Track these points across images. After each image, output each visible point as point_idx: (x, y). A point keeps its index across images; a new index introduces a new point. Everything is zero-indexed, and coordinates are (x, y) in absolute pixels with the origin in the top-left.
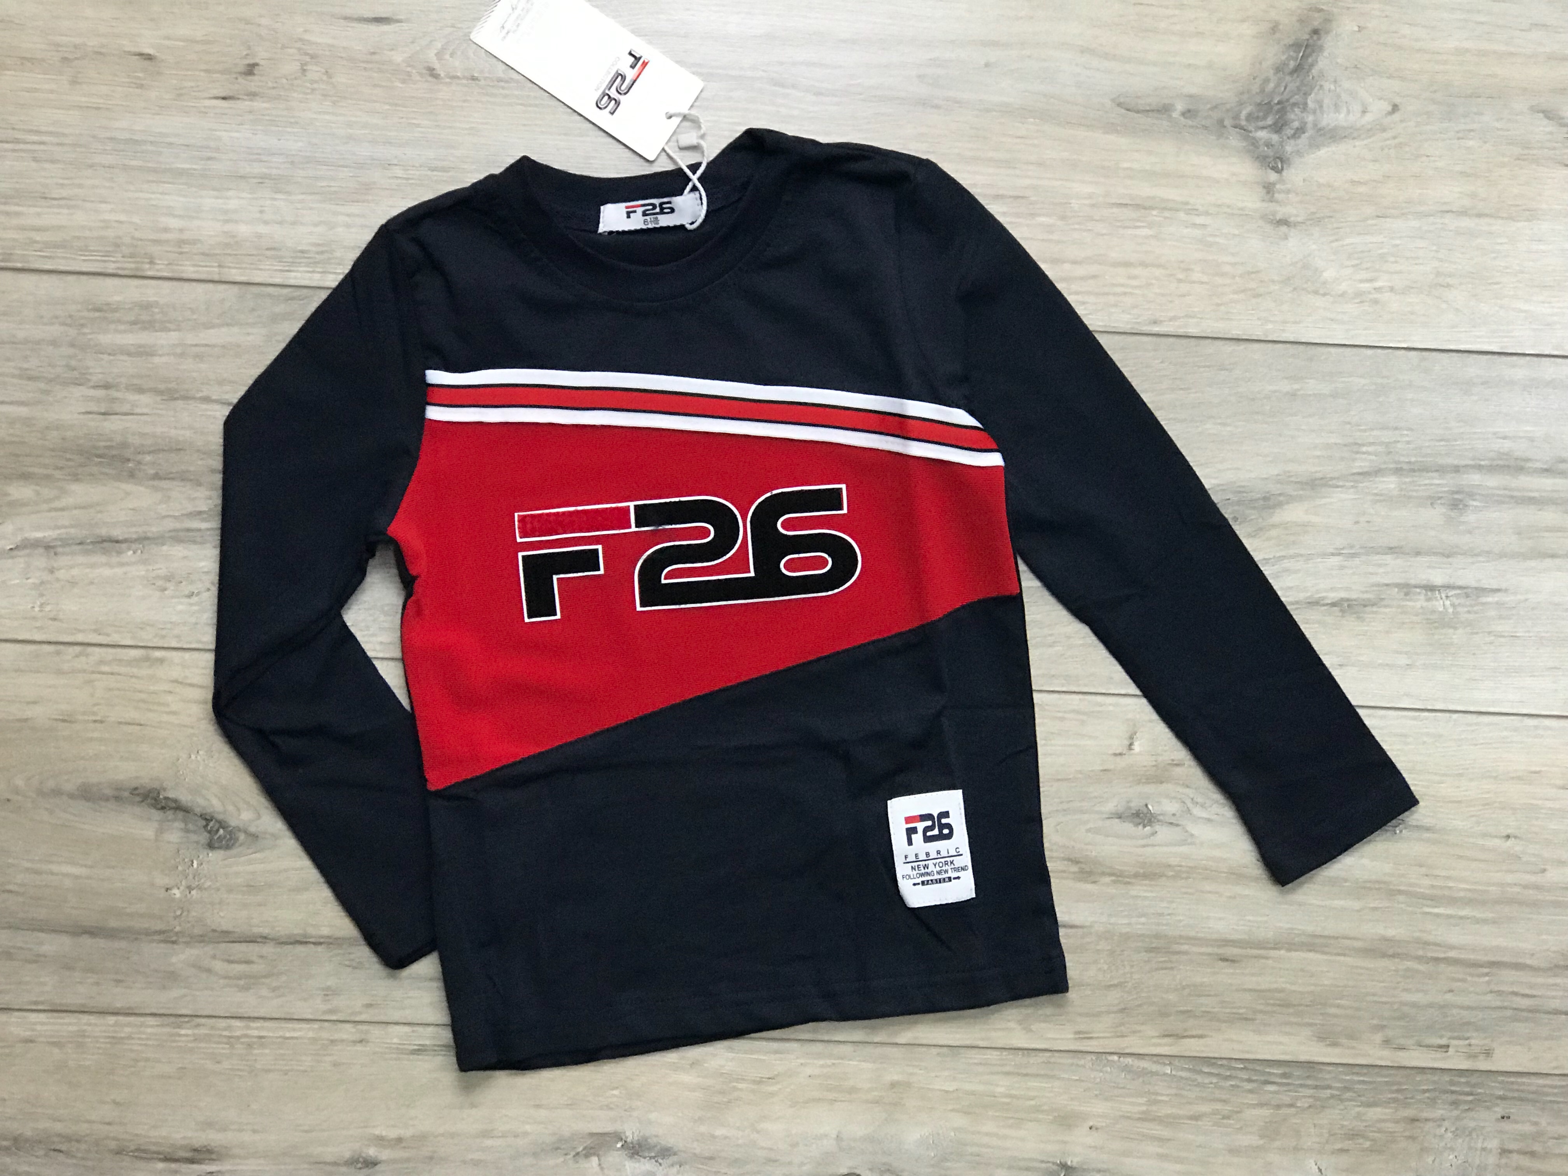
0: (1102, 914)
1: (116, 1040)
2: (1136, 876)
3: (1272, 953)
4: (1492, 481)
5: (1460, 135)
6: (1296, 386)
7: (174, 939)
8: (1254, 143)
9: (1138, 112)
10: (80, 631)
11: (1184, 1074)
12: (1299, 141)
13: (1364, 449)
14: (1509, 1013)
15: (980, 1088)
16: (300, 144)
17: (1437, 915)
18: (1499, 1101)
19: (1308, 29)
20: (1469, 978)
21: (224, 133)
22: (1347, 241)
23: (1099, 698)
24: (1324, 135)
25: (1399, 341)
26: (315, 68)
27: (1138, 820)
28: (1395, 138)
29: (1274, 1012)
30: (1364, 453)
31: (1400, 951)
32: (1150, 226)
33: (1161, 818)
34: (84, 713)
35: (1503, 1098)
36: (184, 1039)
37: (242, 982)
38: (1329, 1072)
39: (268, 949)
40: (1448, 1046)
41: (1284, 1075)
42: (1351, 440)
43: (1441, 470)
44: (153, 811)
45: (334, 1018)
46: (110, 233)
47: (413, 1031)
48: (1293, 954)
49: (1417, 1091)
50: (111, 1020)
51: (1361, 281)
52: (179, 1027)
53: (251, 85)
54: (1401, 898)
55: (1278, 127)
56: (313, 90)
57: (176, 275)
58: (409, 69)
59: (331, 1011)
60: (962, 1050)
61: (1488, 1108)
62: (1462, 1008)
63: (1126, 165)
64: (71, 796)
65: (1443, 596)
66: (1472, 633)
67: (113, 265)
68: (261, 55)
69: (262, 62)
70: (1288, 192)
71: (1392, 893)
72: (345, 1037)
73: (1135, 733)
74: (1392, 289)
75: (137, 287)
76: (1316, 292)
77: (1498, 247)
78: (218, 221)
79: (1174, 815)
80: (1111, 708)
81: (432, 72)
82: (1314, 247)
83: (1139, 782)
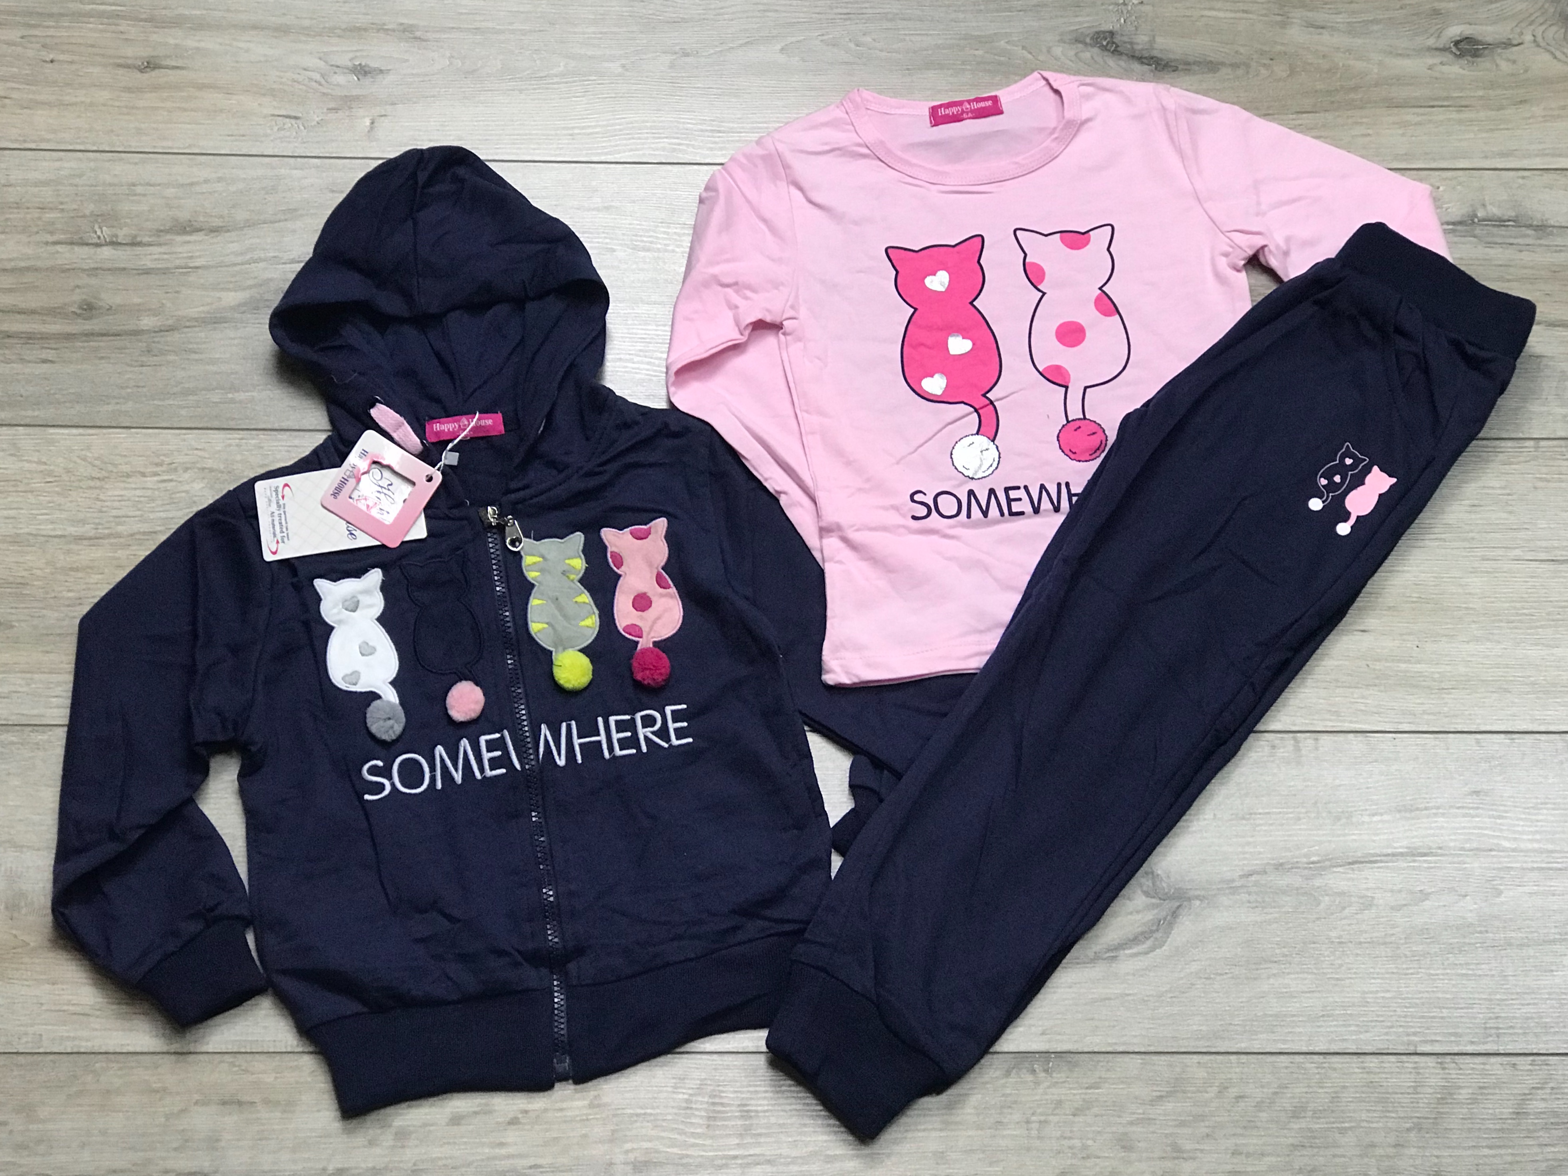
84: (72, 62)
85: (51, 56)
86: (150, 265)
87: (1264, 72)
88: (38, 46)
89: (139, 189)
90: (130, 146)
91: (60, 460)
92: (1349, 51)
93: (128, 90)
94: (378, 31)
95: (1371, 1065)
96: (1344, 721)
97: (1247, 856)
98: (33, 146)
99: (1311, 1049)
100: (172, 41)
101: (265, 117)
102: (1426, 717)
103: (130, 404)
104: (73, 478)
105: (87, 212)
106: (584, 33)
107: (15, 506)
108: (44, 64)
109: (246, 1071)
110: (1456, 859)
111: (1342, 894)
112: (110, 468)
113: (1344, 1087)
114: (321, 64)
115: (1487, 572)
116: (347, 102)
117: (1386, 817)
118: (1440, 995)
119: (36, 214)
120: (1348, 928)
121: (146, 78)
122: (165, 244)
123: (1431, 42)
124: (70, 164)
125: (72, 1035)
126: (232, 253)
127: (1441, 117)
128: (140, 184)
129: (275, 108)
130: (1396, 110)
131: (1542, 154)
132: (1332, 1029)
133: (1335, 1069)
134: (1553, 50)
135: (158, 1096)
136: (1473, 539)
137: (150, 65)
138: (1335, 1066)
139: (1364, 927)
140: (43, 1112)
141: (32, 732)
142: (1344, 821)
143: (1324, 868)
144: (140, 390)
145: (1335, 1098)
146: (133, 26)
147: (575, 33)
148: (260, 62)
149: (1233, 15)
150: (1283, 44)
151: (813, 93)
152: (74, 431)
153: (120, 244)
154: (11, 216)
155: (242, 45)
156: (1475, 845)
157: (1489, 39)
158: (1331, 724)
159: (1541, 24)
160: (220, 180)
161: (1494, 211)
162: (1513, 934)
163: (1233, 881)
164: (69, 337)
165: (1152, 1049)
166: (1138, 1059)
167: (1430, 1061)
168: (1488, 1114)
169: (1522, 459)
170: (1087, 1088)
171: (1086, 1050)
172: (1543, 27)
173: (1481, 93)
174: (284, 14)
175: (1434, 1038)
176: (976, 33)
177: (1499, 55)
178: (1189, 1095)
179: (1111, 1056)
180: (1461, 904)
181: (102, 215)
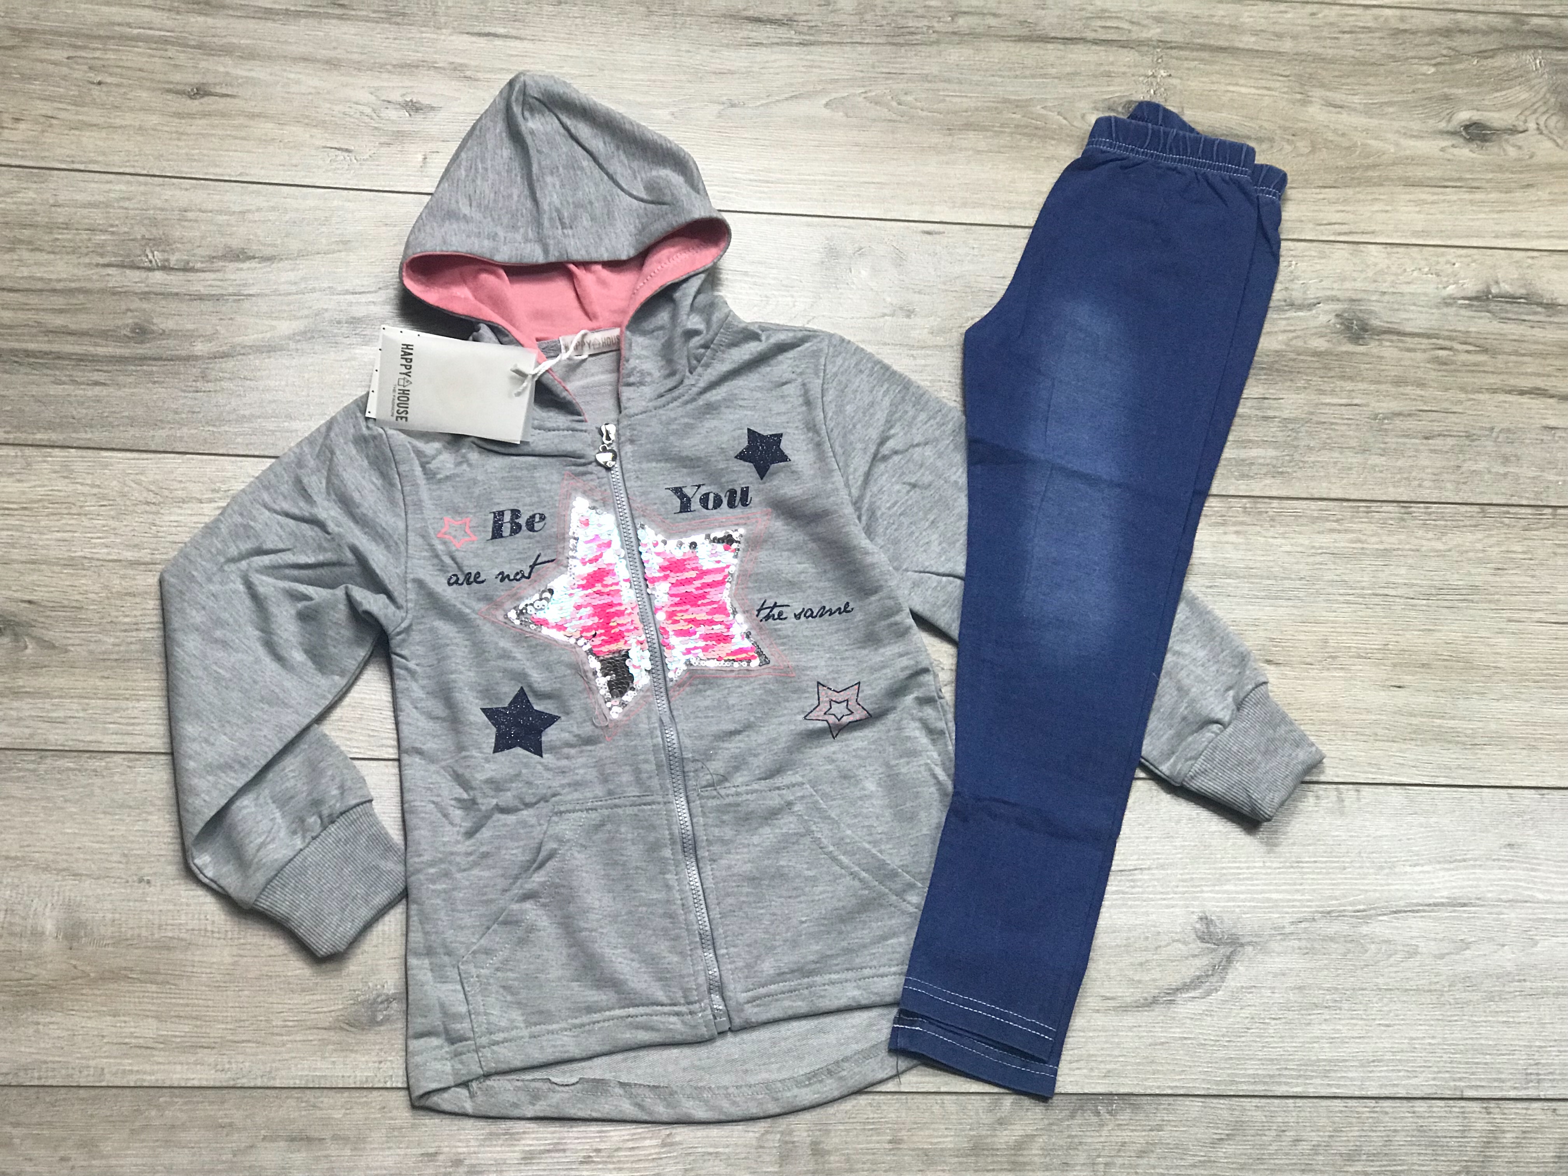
84: (118, 85)
85: (99, 79)
86: (204, 291)
87: (1288, 148)
88: (85, 68)
89: (190, 215)
90: (182, 172)
91: (115, 483)
92: (1367, 130)
93: (179, 115)
94: (429, 68)
95: (1421, 1109)
96: (1383, 774)
97: (1298, 904)
98: (82, 167)
99: (1364, 1093)
100: (222, 69)
101: (317, 148)
102: (1461, 771)
103: (185, 430)
104: (128, 503)
105: (139, 237)
106: (632, 80)
107: (68, 528)
108: (92, 86)
109: (314, 1106)
110: (1495, 910)
111: (1388, 942)
112: (166, 493)
113: (1395, 1131)
114: (372, 98)
115: (1513, 633)
116: (400, 136)
117: (1426, 868)
118: (1483, 1042)
119: (85, 235)
120: (1393, 975)
121: (195, 105)
122: (218, 271)
123: (1442, 125)
124: (120, 187)
125: (135, 1068)
126: (287, 282)
127: (1455, 198)
128: (191, 211)
129: (327, 139)
130: (1412, 189)
131: (1549, 236)
132: (1383, 1074)
133: (1387, 1113)
134: (1555, 137)
135: (225, 1131)
136: (1498, 600)
137: (200, 92)
138: (1387, 1110)
139: (1409, 974)
140: (107, 1148)
141: (89, 758)
142: (1387, 871)
143: (1370, 917)
144: (195, 415)
145: (1388, 1142)
146: (184, 52)
147: (623, 79)
148: (310, 93)
149: (1257, 92)
150: (1302, 121)
151: (857, 148)
152: (129, 455)
153: (172, 269)
154: (60, 237)
155: (292, 76)
156: (1511, 897)
157: (1496, 125)
158: (1370, 776)
159: (1544, 113)
160: (273, 209)
161: (1506, 288)
162: (1549, 984)
163: (1284, 927)
164: (122, 360)
165: (1211, 1092)
166: (1198, 1102)
167: (1475, 1106)
168: (1532, 1158)
169: (1541, 525)
170: (1151, 1130)
171: (1149, 1092)
172: (1545, 117)
173: (1490, 176)
174: (335, 48)
175: (1478, 1083)
176: (1013, 97)
177: (1507, 141)
178: (1249, 1138)
179: (1171, 1099)
180: (1500, 953)
181: (154, 240)
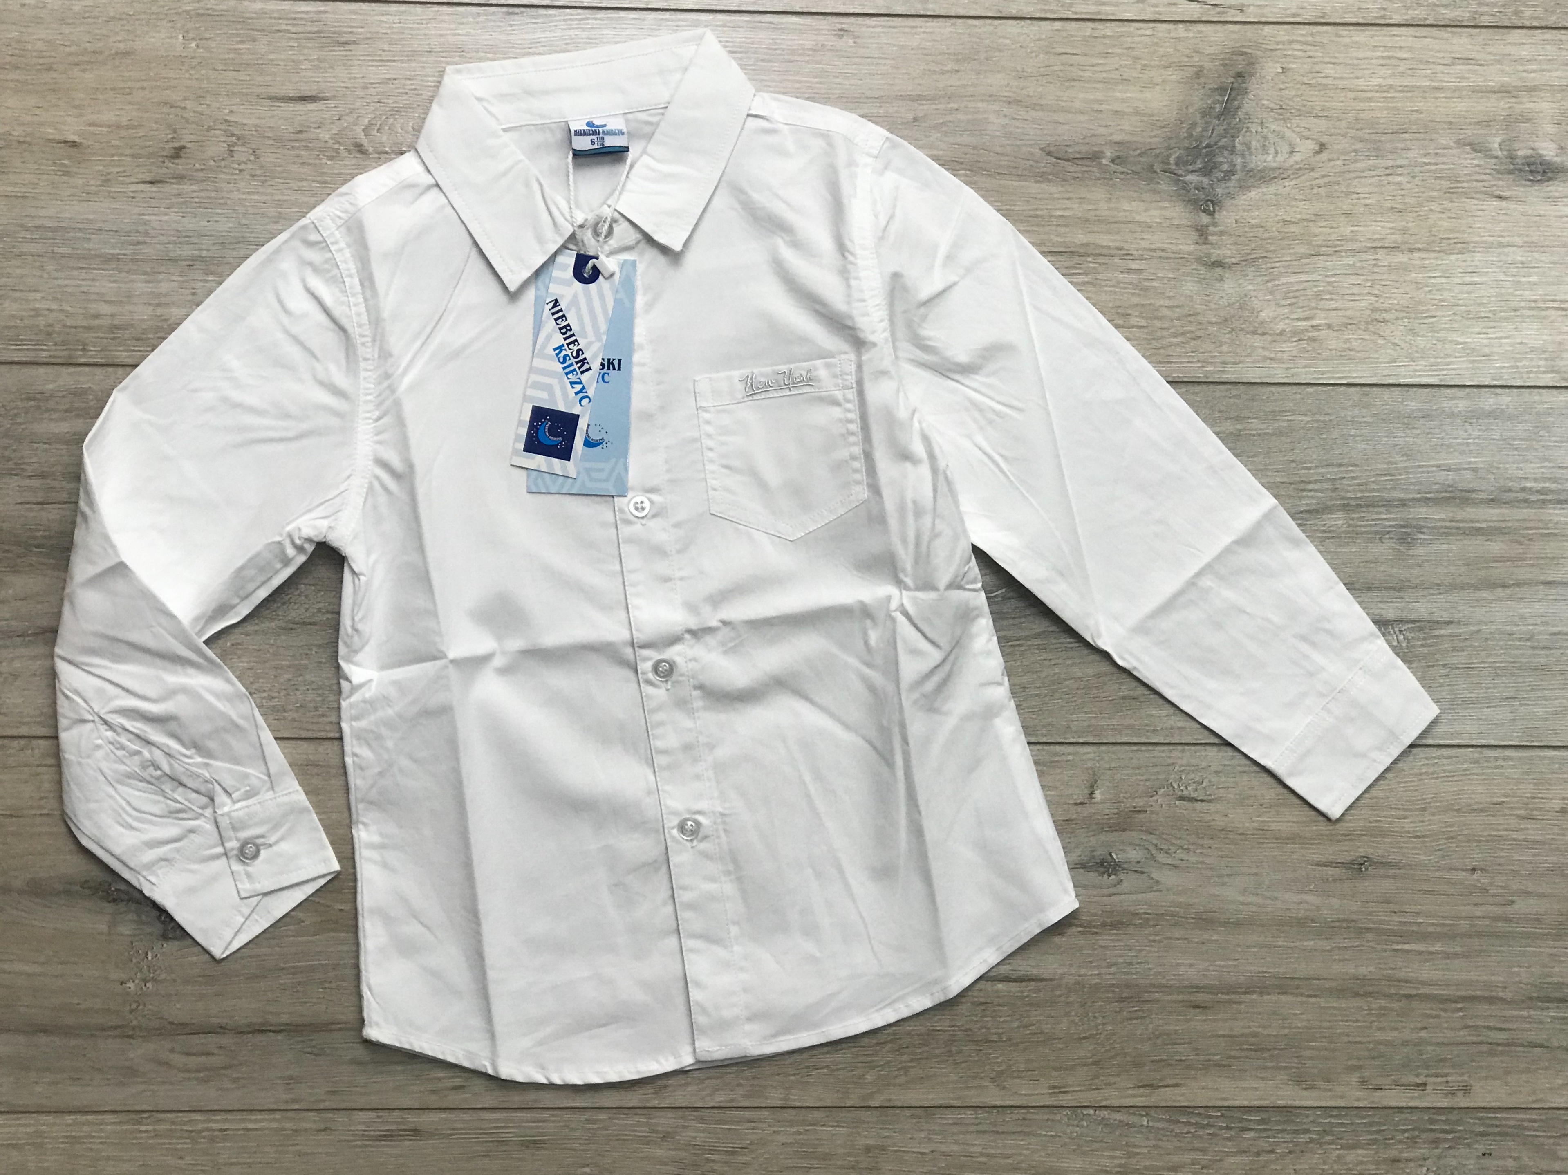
0: (1071, 965)
1: (73, 1140)
2: (1104, 925)
3: (1244, 997)
4: (1437, 514)
5: (1388, 172)
6: (1239, 427)
7: (130, 1033)
8: (1185, 187)
9: (1068, 160)
10: (24, 724)
11: (1159, 1125)
12: (1230, 184)
13: (1310, 487)
14: (1485, 1048)
15: (955, 1148)
16: (231, 225)
17: (1408, 951)
18: (1479, 1138)
19: (1232, 73)
20: (1443, 1014)
21: (153, 217)
22: (1284, 280)
23: (1058, 748)
24: (1254, 176)
25: (1340, 378)
26: (240, 149)
27: (1102, 870)
28: (1323, 176)
29: (1247, 1057)
30: (1311, 491)
31: (1371, 989)
32: (1086, 274)
33: (1125, 866)
34: (31, 808)
35: (1482, 1134)
36: (144, 1135)
37: (201, 1075)
38: (1307, 1116)
39: (227, 1040)
40: (1425, 1084)
41: (1262, 1121)
42: (1297, 479)
43: (1388, 504)
44: (105, 904)
45: (297, 1107)
46: (41, 322)
47: (378, 1117)
48: (1265, 997)
49: (1397, 1131)
50: (69, 1119)
51: (1298, 319)
52: (139, 1123)
53: (180, 166)
54: (1370, 936)
55: (1207, 171)
56: (241, 171)
57: (110, 361)
58: (336, 146)
59: (294, 1101)
60: (934, 1110)
61: (1469, 1145)
62: (1438, 1044)
63: (1059, 213)
64: (21, 892)
65: (1397, 629)
66: (1428, 667)
67: (44, 354)
68: (187, 137)
69: (189, 145)
70: (1222, 233)
71: (1361, 932)
72: (307, 1125)
73: (1096, 781)
74: (1329, 326)
75: (70, 374)
76: (1254, 333)
77: (1433, 281)
78: (150, 304)
79: (1138, 862)
80: (1070, 757)
81: (360, 149)
82: (1250, 287)
83: (1102, 830)
